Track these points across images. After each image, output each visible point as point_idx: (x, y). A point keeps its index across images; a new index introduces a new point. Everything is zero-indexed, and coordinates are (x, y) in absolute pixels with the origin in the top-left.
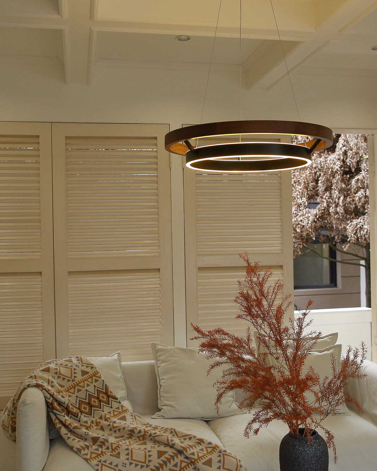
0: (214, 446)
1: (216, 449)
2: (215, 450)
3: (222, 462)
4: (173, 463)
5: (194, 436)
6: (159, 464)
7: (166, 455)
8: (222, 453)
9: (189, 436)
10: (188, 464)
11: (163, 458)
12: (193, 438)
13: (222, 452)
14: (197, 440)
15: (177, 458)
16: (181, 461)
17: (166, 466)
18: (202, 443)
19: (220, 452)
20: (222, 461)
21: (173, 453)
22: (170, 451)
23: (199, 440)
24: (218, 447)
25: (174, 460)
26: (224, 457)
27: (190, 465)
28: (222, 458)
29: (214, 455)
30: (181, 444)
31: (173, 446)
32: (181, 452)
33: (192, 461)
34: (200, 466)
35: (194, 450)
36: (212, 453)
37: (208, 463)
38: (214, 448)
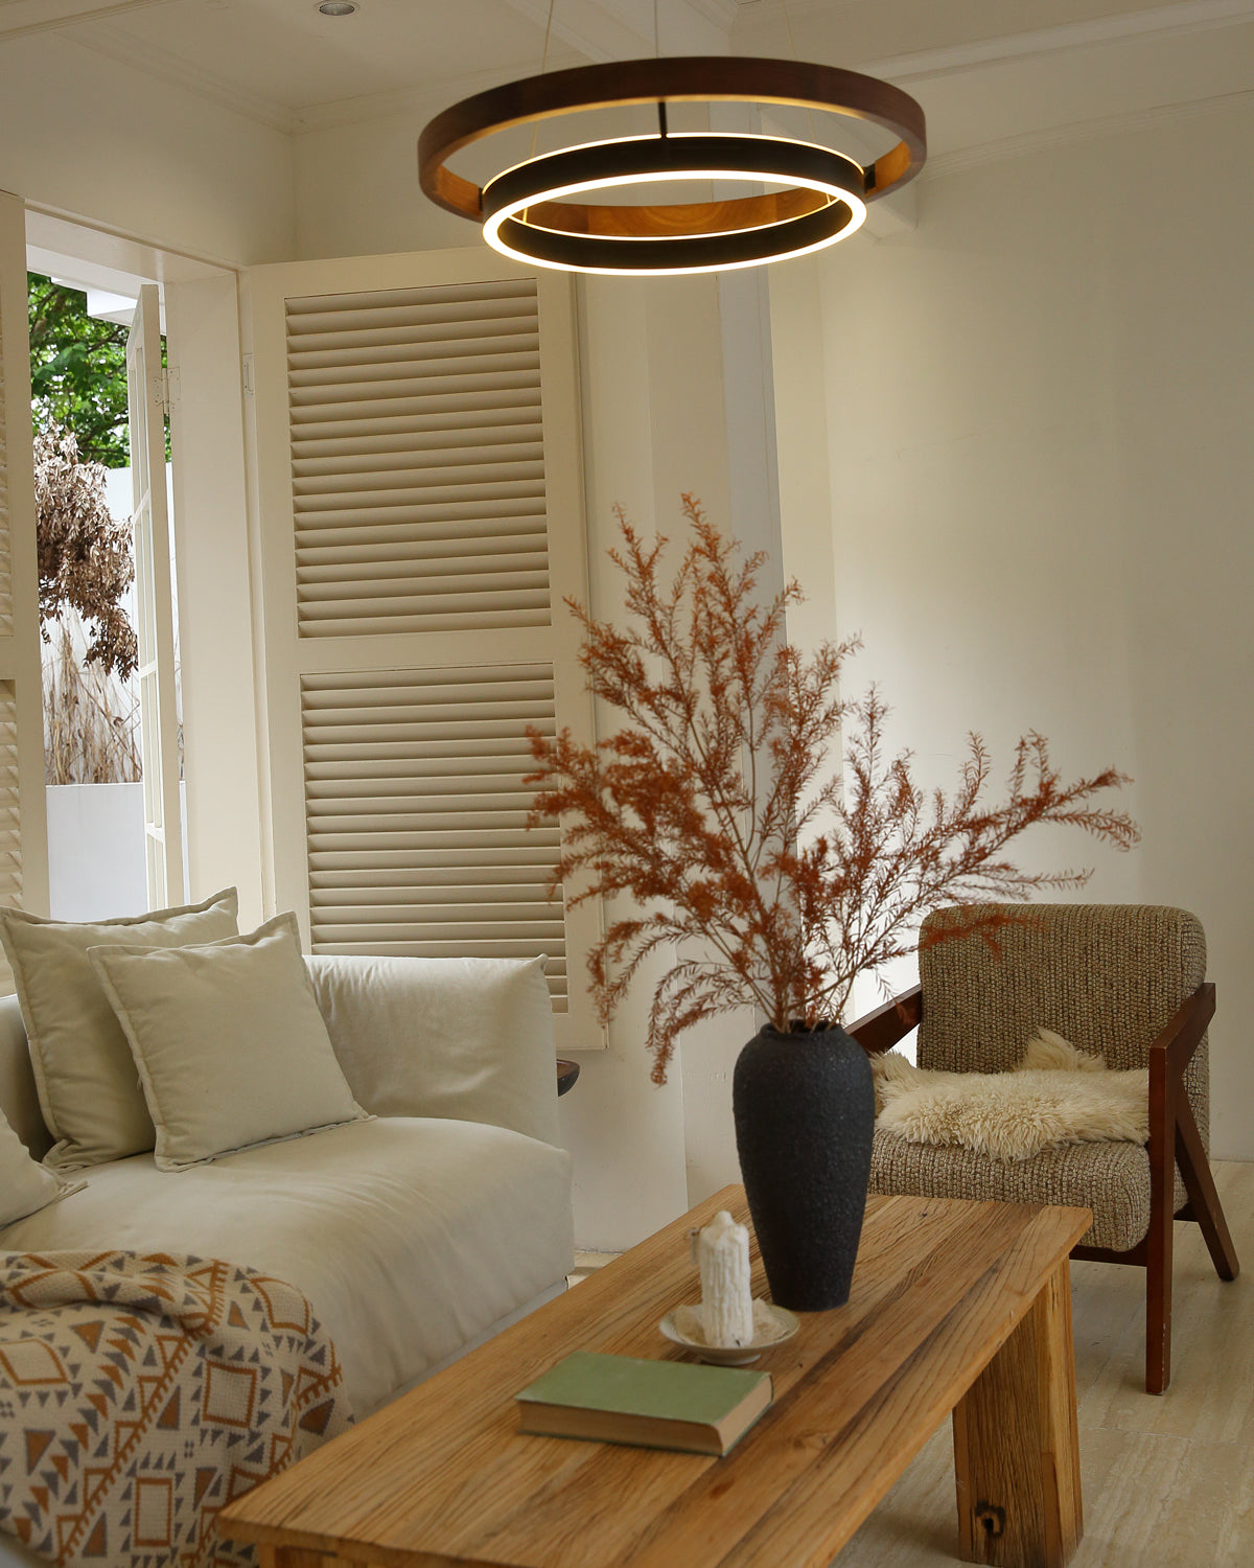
0: (212, 1264)
1: (225, 1273)
2: (220, 1275)
3: (264, 1305)
4: (140, 1353)
5: (128, 1252)
6: (105, 1368)
7: (108, 1334)
8: (248, 1276)
9: (113, 1258)
10: (181, 1341)
11: (104, 1346)
12: (127, 1259)
13: (244, 1273)
14: (147, 1263)
15: (142, 1330)
16: (160, 1339)
17: (126, 1370)
18: (166, 1267)
19: (239, 1276)
20: (262, 1300)
21: (119, 1319)
22: (110, 1318)
23: (154, 1261)
24: (226, 1265)
25: (136, 1341)
26: (258, 1287)
27: (186, 1345)
28: (256, 1294)
29: (231, 1293)
30: (135, 1282)
31: (108, 1298)
32: (142, 1308)
33: (192, 1329)
34: (224, 1331)
35: (178, 1289)
36: (218, 1286)
37: (236, 1318)
38: (216, 1270)
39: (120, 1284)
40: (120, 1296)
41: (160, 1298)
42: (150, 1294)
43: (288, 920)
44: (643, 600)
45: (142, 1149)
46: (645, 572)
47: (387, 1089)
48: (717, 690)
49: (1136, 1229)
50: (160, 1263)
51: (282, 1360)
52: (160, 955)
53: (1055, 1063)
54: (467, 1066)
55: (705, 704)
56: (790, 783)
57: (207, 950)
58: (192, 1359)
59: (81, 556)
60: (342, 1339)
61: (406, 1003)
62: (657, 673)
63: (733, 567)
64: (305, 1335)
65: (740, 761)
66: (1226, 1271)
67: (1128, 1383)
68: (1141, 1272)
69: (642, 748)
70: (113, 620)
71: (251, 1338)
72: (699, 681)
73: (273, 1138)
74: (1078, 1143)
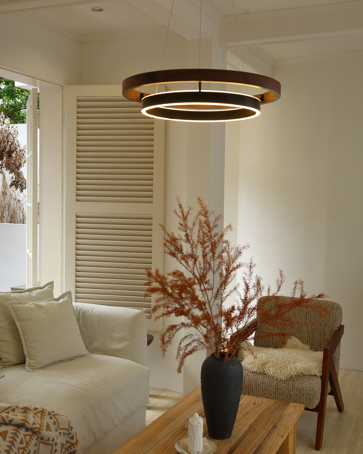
0: (41, 410)
1: (45, 413)
2: (44, 413)
3: (56, 423)
4: (19, 440)
5: (16, 406)
6: (8, 446)
7: (9, 435)
8: (52, 414)
9: (11, 408)
10: (31, 436)
11: (8, 439)
12: (16, 408)
13: (51, 413)
14: (22, 410)
15: (20, 433)
16: (25, 435)
17: (14, 446)
18: (28, 411)
19: (49, 414)
20: (56, 421)
21: (13, 430)
22: (10, 429)
23: (24, 409)
24: (46, 410)
25: (17, 436)
26: (55, 417)
27: (33, 437)
28: (54, 419)
29: (47, 419)
30: (18, 417)
31: (10, 423)
32: (19, 426)
33: (35, 432)
34: (45, 433)
35: (31, 419)
36: (43, 417)
37: (48, 428)
38: (43, 412)
39: (13, 419)
40: (13, 422)
41: (25, 423)
42: (22, 422)
43: (68, 294)
44: (184, 227)
45: (21, 362)
46: (185, 218)
47: (96, 345)
48: (204, 256)
49: (316, 402)
50: (26, 410)
51: (61, 440)
52: (30, 305)
53: (295, 347)
54: (120, 340)
55: (200, 259)
56: (224, 283)
57: (44, 303)
58: (34, 441)
59: (10, 156)
60: (79, 431)
61: (104, 319)
62: (186, 248)
63: (212, 219)
64: (68, 432)
65: (210, 276)
66: (340, 409)
67: (310, 446)
68: (316, 414)
69: (181, 275)
70: (19, 175)
71: (52, 434)
72: (199, 252)
73: (61, 361)
74: (301, 376)
